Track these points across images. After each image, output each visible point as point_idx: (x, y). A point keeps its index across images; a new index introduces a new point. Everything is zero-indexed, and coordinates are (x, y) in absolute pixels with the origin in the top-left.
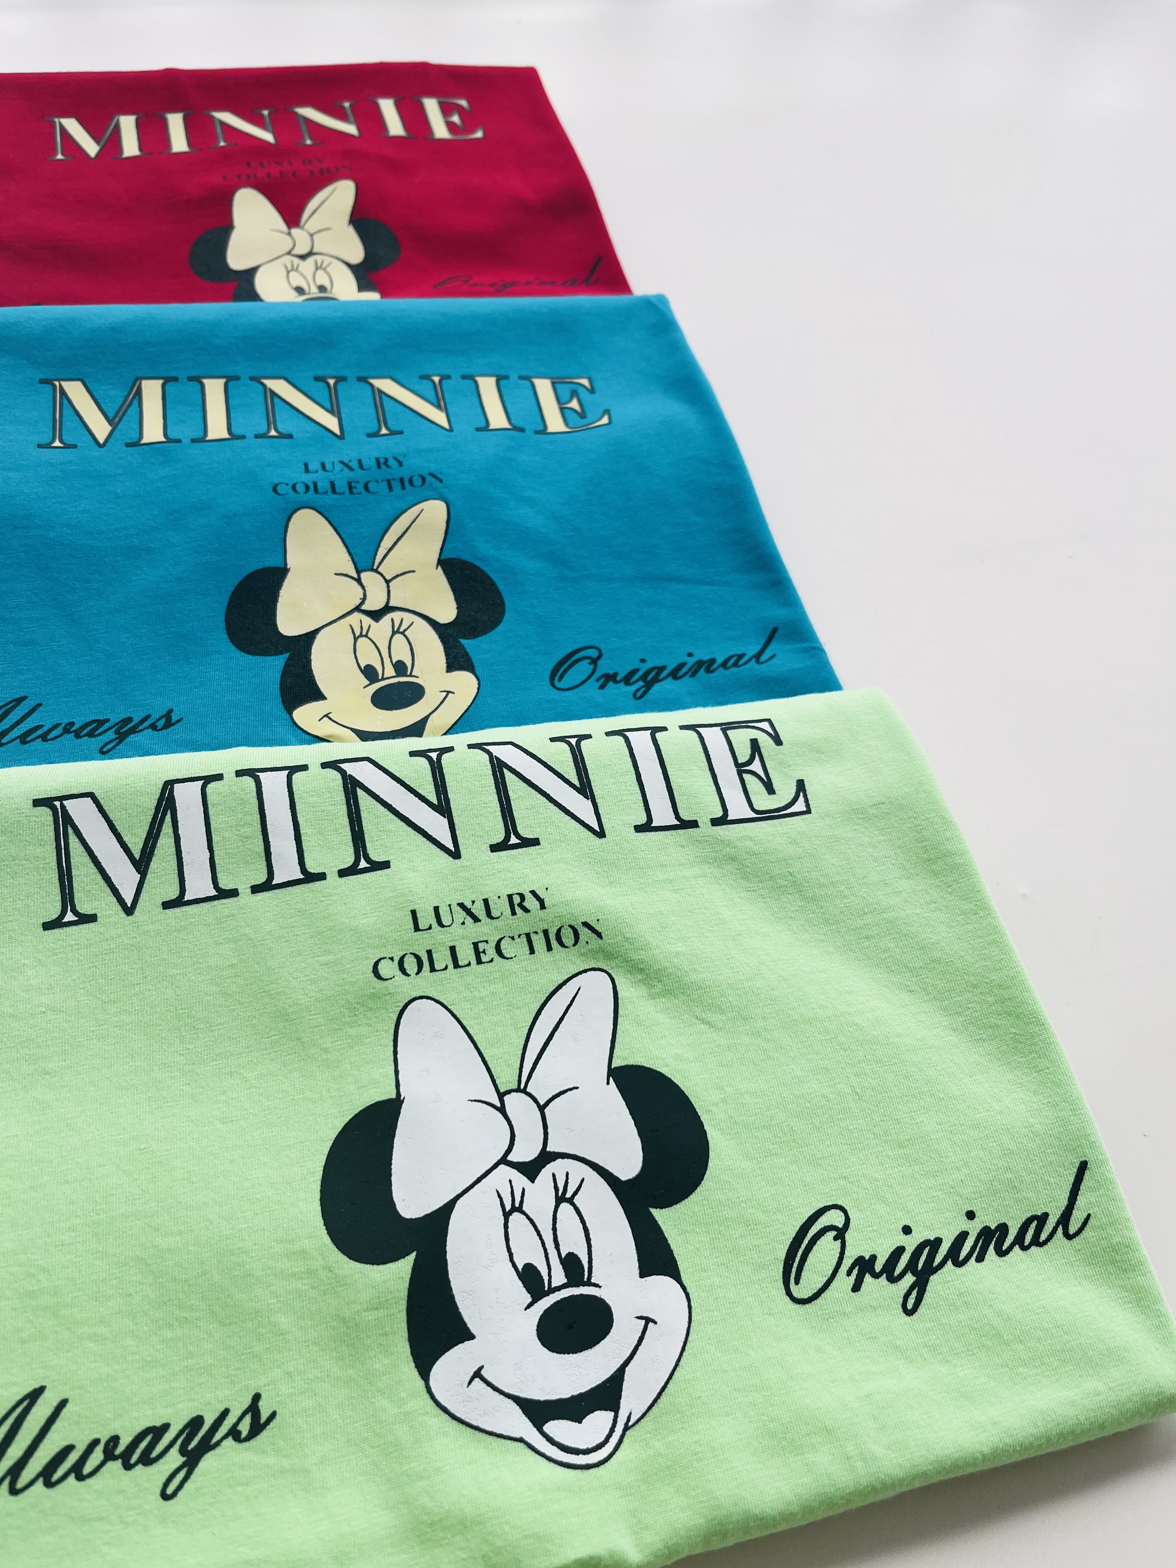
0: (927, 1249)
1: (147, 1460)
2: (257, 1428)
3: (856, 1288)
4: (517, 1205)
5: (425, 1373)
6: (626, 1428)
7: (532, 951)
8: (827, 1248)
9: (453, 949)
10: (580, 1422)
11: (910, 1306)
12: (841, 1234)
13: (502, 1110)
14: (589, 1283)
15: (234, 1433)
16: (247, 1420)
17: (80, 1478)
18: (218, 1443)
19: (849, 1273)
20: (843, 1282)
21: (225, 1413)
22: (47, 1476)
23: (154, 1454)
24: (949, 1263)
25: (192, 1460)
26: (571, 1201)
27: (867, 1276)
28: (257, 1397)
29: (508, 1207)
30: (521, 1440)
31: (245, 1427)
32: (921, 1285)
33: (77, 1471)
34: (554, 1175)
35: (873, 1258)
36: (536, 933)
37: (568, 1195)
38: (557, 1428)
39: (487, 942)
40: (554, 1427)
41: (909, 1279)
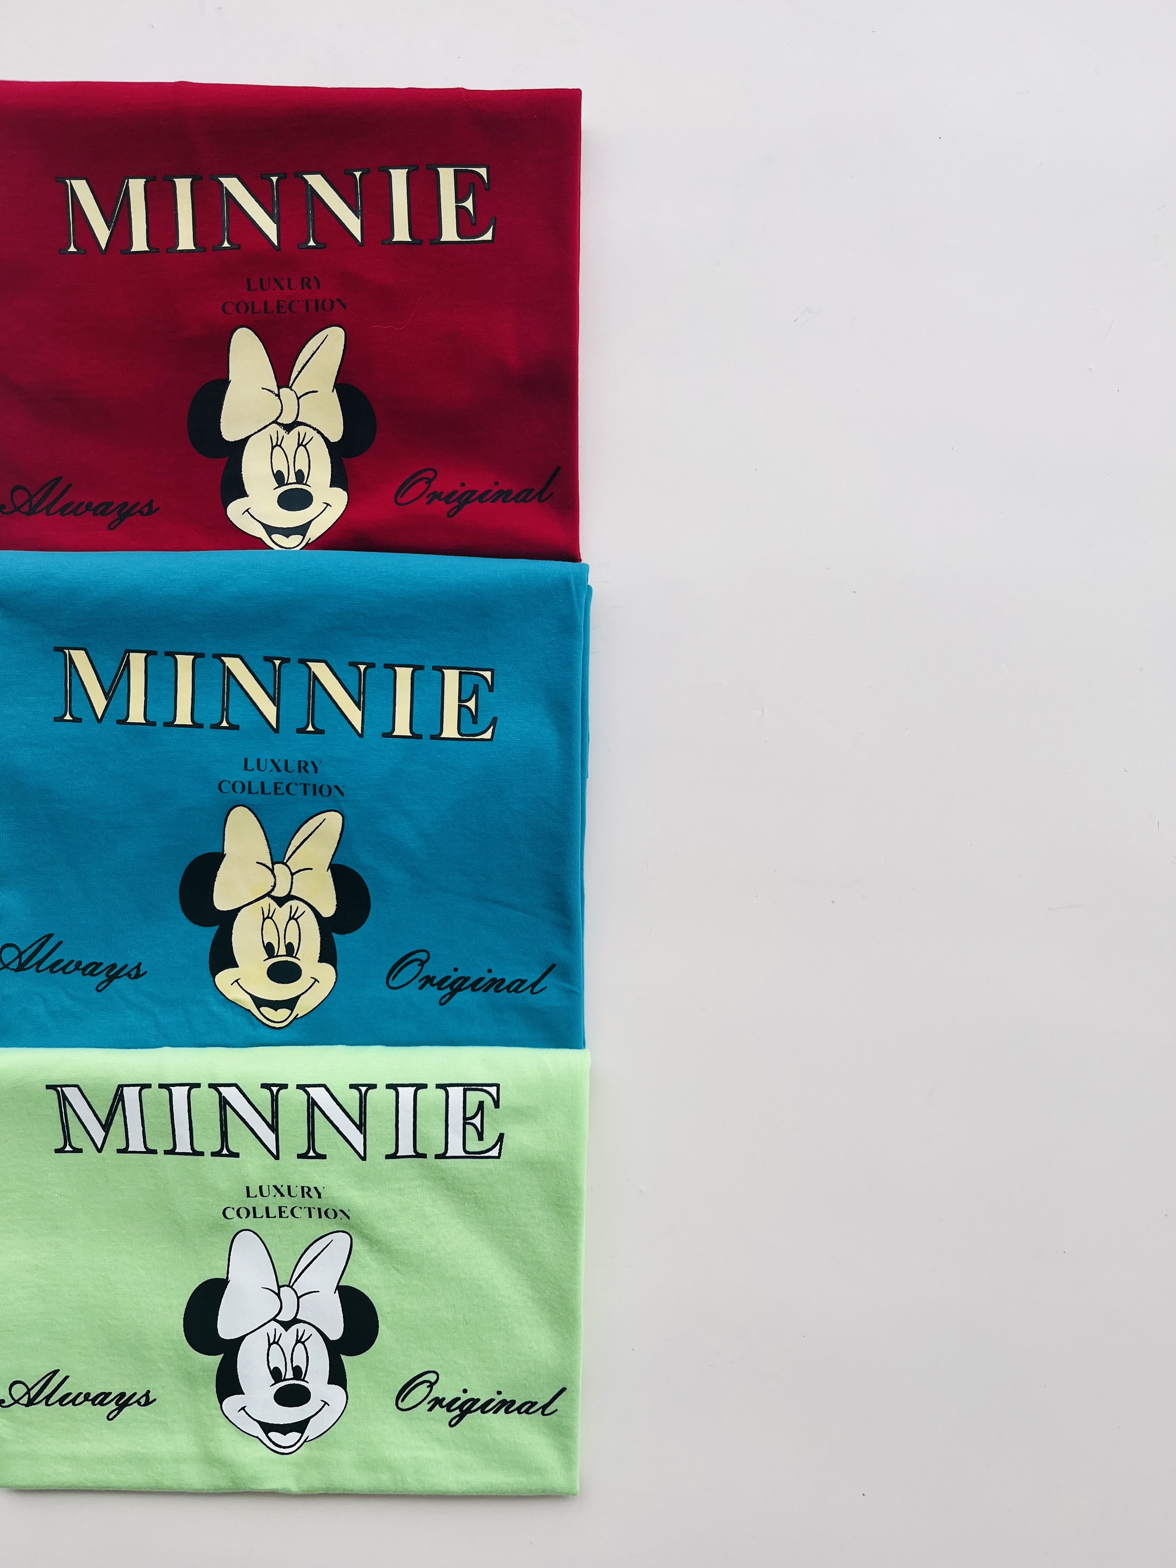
0: (472, 1402)
1: (101, 1403)
2: (147, 1403)
3: (430, 1410)
4: (276, 1341)
5: (221, 1403)
6: (305, 1441)
7: (310, 1216)
8: (423, 1389)
9: (267, 1208)
10: (285, 1435)
11: (453, 1423)
12: (431, 1385)
13: (278, 1295)
14: (303, 1380)
15: (138, 1402)
16: (144, 1398)
17: (74, 1405)
18: (131, 1404)
19: (429, 1403)
20: (425, 1406)
21: (135, 1394)
22: (61, 1401)
23: (105, 1402)
24: (480, 1410)
25: (120, 1408)
26: (303, 1343)
27: (438, 1406)
28: (148, 1392)
29: (271, 1341)
30: (257, 1437)
31: (143, 1401)
32: (461, 1417)
33: (73, 1401)
34: (297, 1330)
35: (444, 1399)
36: (314, 1208)
37: (303, 1340)
38: (275, 1436)
39: (286, 1207)
40: (272, 1435)
41: (457, 1412)
